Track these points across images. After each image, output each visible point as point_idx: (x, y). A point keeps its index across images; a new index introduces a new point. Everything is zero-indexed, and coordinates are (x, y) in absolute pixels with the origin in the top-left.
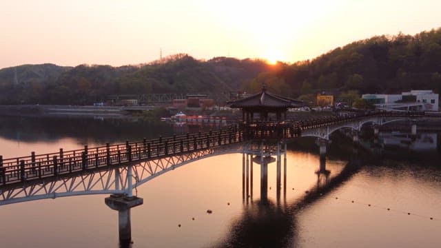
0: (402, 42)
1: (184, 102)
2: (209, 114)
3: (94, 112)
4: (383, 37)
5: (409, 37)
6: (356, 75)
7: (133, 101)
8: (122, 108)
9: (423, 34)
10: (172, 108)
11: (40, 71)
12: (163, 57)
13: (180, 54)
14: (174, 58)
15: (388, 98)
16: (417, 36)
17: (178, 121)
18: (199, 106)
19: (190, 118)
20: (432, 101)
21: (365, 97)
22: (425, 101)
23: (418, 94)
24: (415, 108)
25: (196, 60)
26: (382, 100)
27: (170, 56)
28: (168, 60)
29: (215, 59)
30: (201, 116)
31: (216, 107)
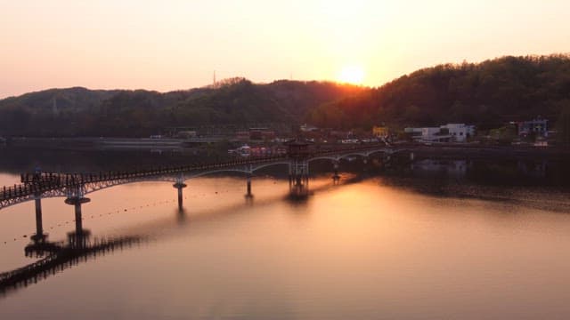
0: (466, 71)
1: (247, 135)
3: (153, 145)
4: (447, 65)
5: (472, 65)
7: (193, 133)
8: (182, 141)
9: (487, 62)
10: (236, 140)
11: (70, 97)
12: (217, 81)
13: (237, 78)
14: (229, 82)
15: (429, 131)
16: (481, 64)
17: (244, 152)
18: (260, 139)
19: (254, 150)
20: (461, 134)
21: (407, 130)
22: (455, 134)
23: (452, 127)
24: (447, 140)
25: (255, 85)
26: (420, 133)
27: (226, 80)
28: (223, 84)
29: (275, 82)
30: (263, 149)
31: (278, 139)
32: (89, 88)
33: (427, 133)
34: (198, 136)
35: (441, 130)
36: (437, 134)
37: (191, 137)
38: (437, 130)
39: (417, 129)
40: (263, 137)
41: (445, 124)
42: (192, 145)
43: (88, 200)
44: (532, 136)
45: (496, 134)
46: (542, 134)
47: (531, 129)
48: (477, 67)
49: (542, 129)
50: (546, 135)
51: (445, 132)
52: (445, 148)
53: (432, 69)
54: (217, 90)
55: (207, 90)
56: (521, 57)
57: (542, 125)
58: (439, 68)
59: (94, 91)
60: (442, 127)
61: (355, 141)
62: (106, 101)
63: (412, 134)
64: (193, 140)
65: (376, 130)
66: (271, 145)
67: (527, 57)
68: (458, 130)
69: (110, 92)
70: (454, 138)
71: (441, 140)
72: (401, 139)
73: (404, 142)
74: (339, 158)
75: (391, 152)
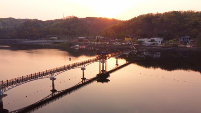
0: (158, 16)
1: (77, 40)
3: (40, 43)
4: (151, 14)
5: (160, 14)
6: (139, 30)
7: (56, 38)
8: (52, 41)
9: (166, 13)
10: (73, 42)
11: (8, 22)
12: (64, 17)
13: (72, 16)
14: (69, 18)
15: (147, 40)
16: (163, 14)
17: (76, 48)
18: (83, 42)
19: (80, 47)
20: (159, 42)
21: (139, 40)
22: (157, 42)
23: (155, 39)
24: (154, 44)
25: (79, 19)
26: (144, 41)
28: (67, 18)
30: (84, 46)
31: (89, 42)
33: (146, 40)
34: (58, 39)
36: (150, 42)
37: (55, 39)
38: (150, 40)
39: (143, 40)
40: (84, 41)
41: (153, 38)
42: (56, 43)
43: (6, 95)
44: (185, 43)
45: (171, 42)
46: (188, 42)
47: (184, 40)
49: (188, 40)
50: (189, 42)
51: (153, 41)
52: (154, 48)
53: (146, 15)
54: (65, 20)
55: (61, 20)
56: (178, 11)
57: (188, 38)
58: (148, 14)
60: (152, 39)
61: (119, 43)
62: (21, 24)
63: (141, 41)
64: (56, 41)
65: (126, 39)
66: (87, 44)
67: (179, 11)
68: (158, 40)
69: (23, 20)
70: (157, 44)
71: (152, 44)
72: (136, 43)
73: (138, 44)
74: (118, 56)
75: (136, 51)
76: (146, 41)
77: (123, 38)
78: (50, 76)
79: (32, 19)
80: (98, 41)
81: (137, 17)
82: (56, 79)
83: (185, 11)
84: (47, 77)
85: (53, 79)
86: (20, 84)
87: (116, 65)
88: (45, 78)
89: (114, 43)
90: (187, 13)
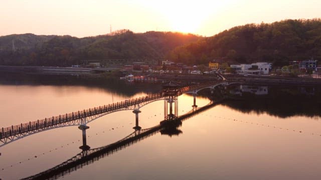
0: (263, 28)
1: (131, 67)
2: (146, 75)
4: (252, 24)
5: (267, 25)
6: (233, 50)
7: (97, 64)
8: (91, 69)
9: (276, 23)
10: (124, 70)
13: (124, 30)
14: (120, 33)
16: (272, 24)
17: (129, 79)
18: (140, 70)
19: (136, 78)
20: (266, 69)
21: (232, 66)
22: (262, 69)
23: (259, 64)
24: (257, 73)
25: (135, 34)
26: (240, 69)
27: (118, 31)
28: (116, 33)
29: (147, 32)
30: (142, 77)
31: (150, 70)
32: (35, 34)
33: (244, 67)
34: (101, 66)
35: (253, 66)
36: (250, 69)
37: (96, 67)
38: (250, 66)
39: (238, 66)
40: (142, 69)
41: (256, 63)
42: (97, 72)
44: (310, 72)
45: (285, 70)
46: (314, 69)
47: (307, 66)
48: (270, 26)
49: (314, 66)
50: (316, 70)
51: (255, 68)
52: (257, 79)
53: (243, 26)
54: (112, 37)
55: (107, 37)
56: (296, 20)
57: (314, 63)
58: (248, 25)
59: (39, 36)
60: (254, 64)
61: (199, 72)
62: (45, 43)
63: (235, 69)
64: (98, 68)
65: (210, 65)
66: (146, 74)
67: (299, 20)
68: (264, 67)
69: (49, 36)
70: (262, 73)
71: (254, 73)
72: (227, 72)
73: (229, 73)
74: (197, 91)
75: (228, 84)
76: (243, 69)
77: (206, 63)
78: (78, 122)
79: (63, 35)
80: (165, 68)
81: (228, 30)
82: (88, 128)
83: (308, 20)
84: (74, 125)
85: (84, 128)
86: (25, 136)
87: (193, 106)
88: (70, 125)
89: (191, 72)
90: (311, 23)
